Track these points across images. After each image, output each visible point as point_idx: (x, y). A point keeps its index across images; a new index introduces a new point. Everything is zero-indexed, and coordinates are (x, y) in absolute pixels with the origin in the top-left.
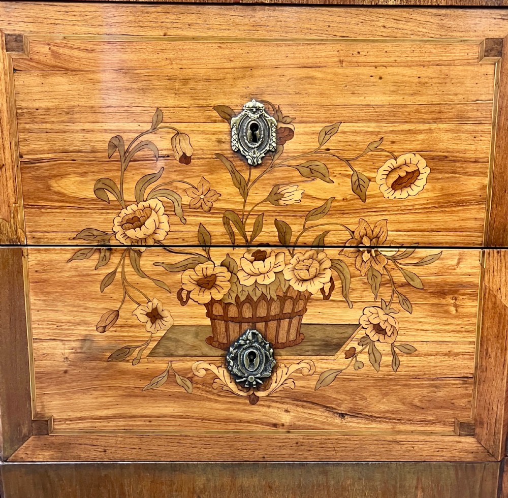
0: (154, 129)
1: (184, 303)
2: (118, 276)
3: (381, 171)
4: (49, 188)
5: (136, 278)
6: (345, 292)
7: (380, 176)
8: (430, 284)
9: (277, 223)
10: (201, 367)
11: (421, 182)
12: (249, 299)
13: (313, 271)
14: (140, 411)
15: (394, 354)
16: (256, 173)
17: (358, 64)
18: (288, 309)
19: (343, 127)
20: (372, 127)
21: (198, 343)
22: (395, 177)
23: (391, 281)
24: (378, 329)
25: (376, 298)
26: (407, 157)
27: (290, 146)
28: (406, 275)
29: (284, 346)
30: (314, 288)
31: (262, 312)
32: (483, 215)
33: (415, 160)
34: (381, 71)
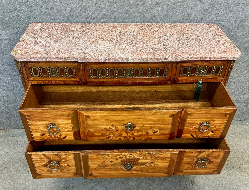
0: (112, 127)
1: (117, 160)
2: (105, 157)
3: (151, 131)
4: (93, 134)
5: (108, 157)
6: (146, 158)
7: (151, 132)
8: (161, 157)
9: (133, 137)
10: (120, 167)
11: (158, 132)
12: (129, 159)
13: (140, 156)
14: (109, 172)
15: (154, 165)
16: (129, 132)
17: (148, 118)
18: (136, 160)
19: (145, 126)
20: (150, 126)
21: (119, 164)
22: (154, 132)
23: (154, 157)
24: (151, 162)
25: (151, 159)
26: (156, 129)
27: (135, 128)
28: (157, 156)
29: (134, 165)
30: (141, 158)
31: (131, 161)
32: (168, 136)
33: (157, 130)
34: (152, 119)
